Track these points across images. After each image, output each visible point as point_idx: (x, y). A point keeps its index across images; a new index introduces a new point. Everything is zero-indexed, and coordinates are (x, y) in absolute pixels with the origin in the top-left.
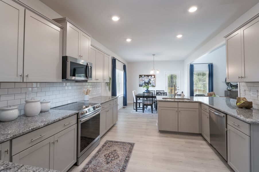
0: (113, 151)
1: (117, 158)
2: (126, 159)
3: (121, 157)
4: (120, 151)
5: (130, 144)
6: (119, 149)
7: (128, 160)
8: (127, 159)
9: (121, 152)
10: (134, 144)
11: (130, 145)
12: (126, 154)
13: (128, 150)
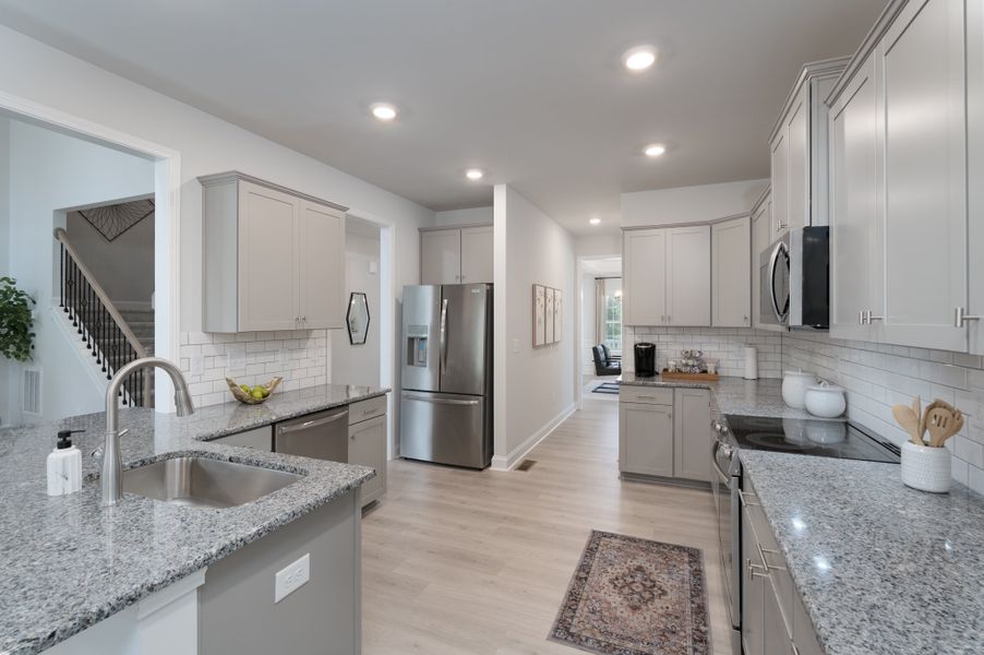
0: (644, 607)
1: (617, 579)
2: (588, 573)
3: (605, 580)
4: (613, 605)
5: (572, 635)
6: (618, 614)
7: (579, 571)
8: (583, 575)
9: (609, 599)
10: (554, 637)
11: (572, 630)
12: (587, 587)
13: (581, 604)
